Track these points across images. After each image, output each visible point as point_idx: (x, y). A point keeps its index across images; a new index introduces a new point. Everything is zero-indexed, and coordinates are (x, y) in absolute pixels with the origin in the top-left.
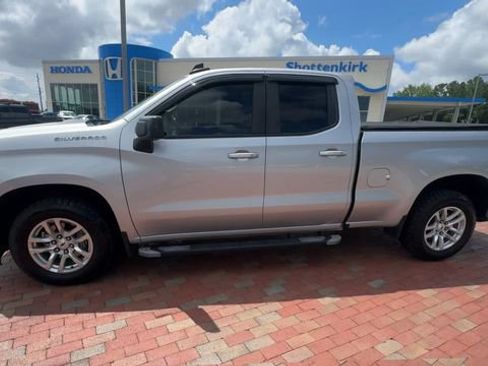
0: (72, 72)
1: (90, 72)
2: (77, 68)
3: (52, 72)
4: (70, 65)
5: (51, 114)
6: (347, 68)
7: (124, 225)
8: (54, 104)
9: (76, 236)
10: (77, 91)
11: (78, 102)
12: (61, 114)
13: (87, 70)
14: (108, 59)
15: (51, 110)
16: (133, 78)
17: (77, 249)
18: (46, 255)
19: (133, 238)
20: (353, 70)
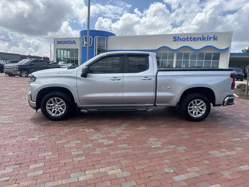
0: (67, 43)
1: (75, 43)
2: (69, 41)
3: (58, 44)
4: (66, 40)
5: (55, 63)
6: (206, 39)
7: (76, 101)
8: (57, 58)
9: (61, 104)
10: (68, 52)
11: (69, 57)
12: (60, 63)
13: (74, 42)
14: (84, 37)
15: (55, 61)
16: (96, 46)
17: (61, 108)
18: (51, 110)
19: (79, 105)
20: (210, 40)
